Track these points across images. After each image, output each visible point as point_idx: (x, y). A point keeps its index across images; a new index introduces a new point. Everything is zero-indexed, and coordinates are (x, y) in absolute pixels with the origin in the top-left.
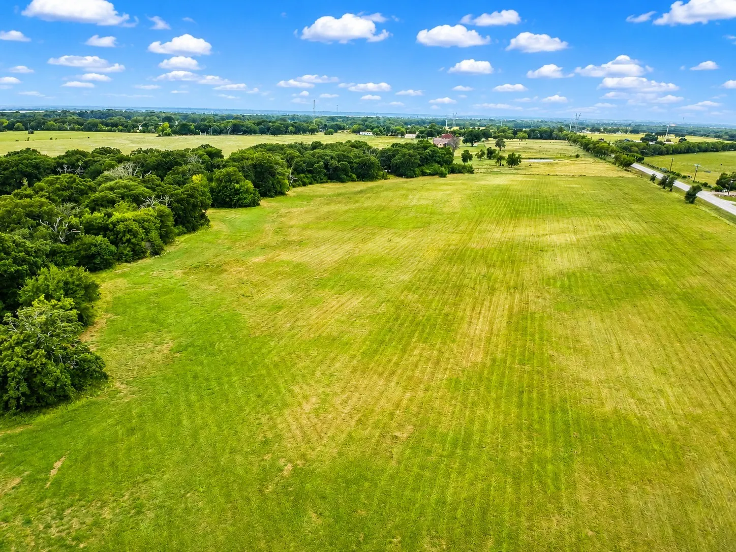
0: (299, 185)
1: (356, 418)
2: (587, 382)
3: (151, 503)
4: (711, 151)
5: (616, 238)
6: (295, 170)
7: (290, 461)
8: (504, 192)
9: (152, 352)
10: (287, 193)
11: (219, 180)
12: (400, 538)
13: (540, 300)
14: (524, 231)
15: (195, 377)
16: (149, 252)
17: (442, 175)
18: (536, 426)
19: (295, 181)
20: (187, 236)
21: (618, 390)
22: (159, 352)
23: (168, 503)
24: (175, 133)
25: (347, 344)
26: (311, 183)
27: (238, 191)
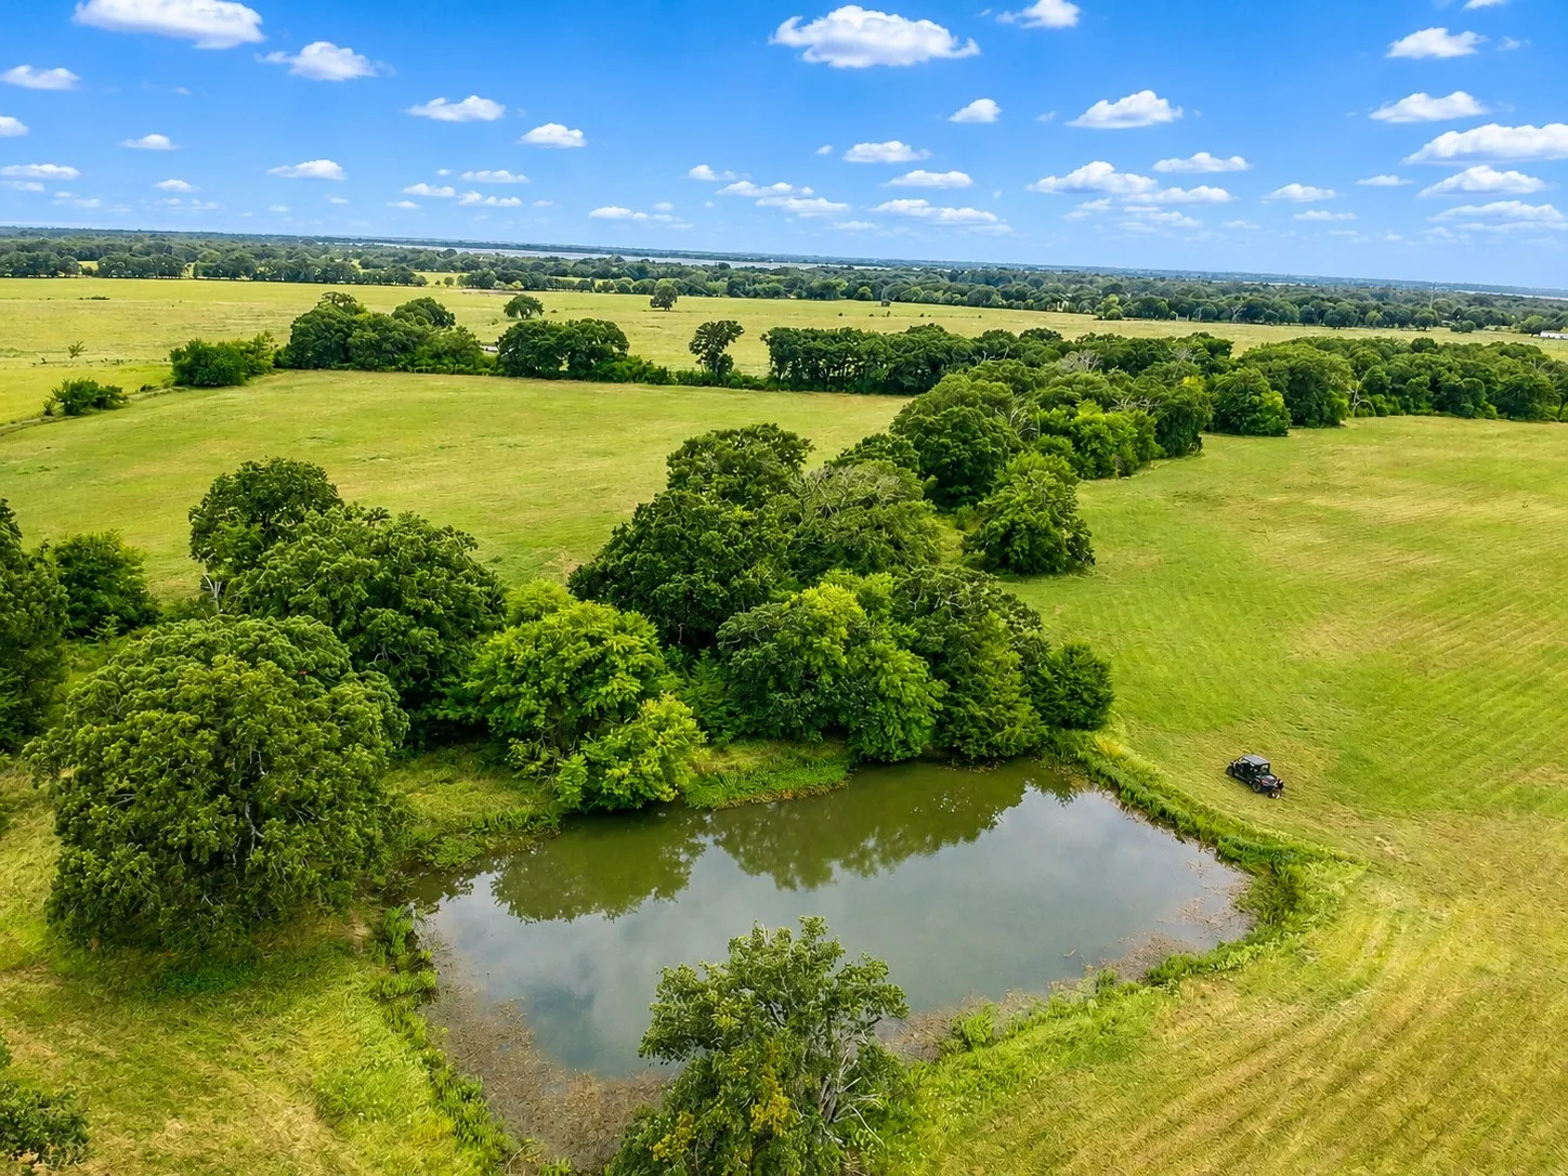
0: (1368, 415)
6: (1365, 385)
10: (1342, 422)
11: (1226, 389)
16: (1117, 470)
19: (1363, 405)
24: (1129, 315)
26: (1394, 413)
27: (1254, 408)
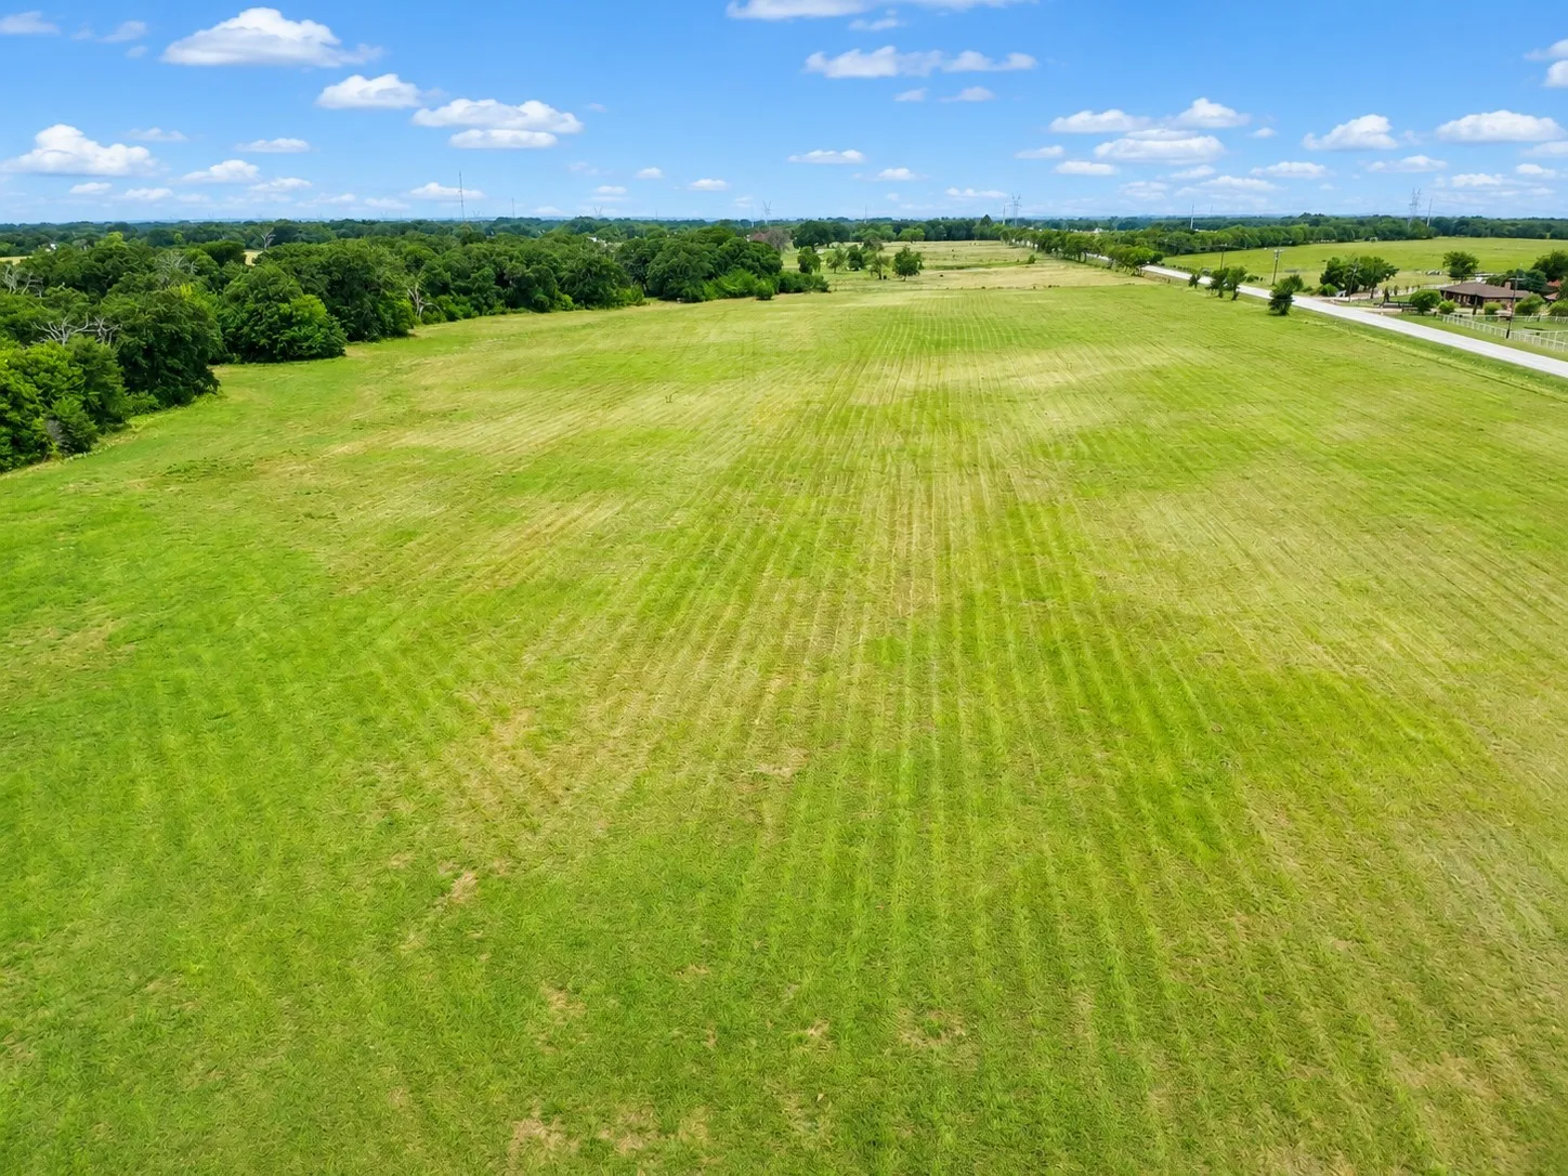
0: (438, 320)
1: (646, 745)
2: (1201, 622)
3: (28, 1018)
4: (1283, 245)
5: (1157, 373)
6: (425, 285)
7: (470, 864)
8: (903, 317)
9: (53, 648)
10: (410, 331)
12: (826, 1027)
13: (1037, 482)
14: (961, 373)
15: (179, 692)
16: (55, 445)
17: (764, 296)
18: (1115, 718)
19: (429, 310)
20: (159, 416)
21: (1275, 631)
22: (74, 647)
23: (84, 1016)
25: (598, 593)
26: (467, 316)
27: (288, 321)
